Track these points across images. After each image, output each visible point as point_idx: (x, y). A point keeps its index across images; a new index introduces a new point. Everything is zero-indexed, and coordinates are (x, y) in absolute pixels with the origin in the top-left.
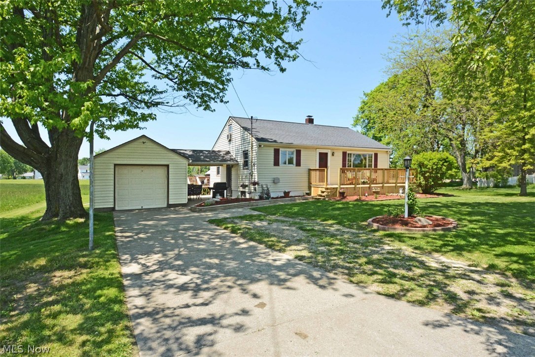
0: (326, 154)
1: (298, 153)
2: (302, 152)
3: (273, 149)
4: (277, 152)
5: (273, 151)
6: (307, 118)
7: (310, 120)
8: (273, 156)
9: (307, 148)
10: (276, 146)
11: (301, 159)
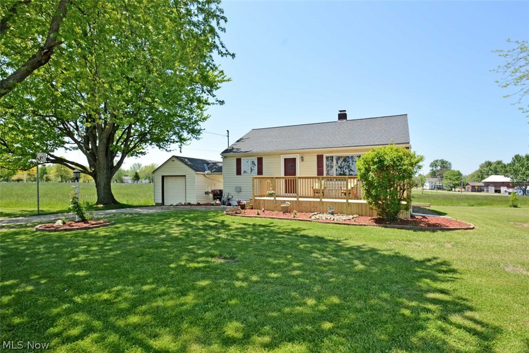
0: (294, 160)
1: (260, 160)
2: (264, 160)
3: (235, 159)
4: (239, 161)
5: (235, 161)
6: (339, 113)
7: (342, 116)
8: (236, 165)
9: (269, 155)
10: (238, 155)
11: (263, 167)
